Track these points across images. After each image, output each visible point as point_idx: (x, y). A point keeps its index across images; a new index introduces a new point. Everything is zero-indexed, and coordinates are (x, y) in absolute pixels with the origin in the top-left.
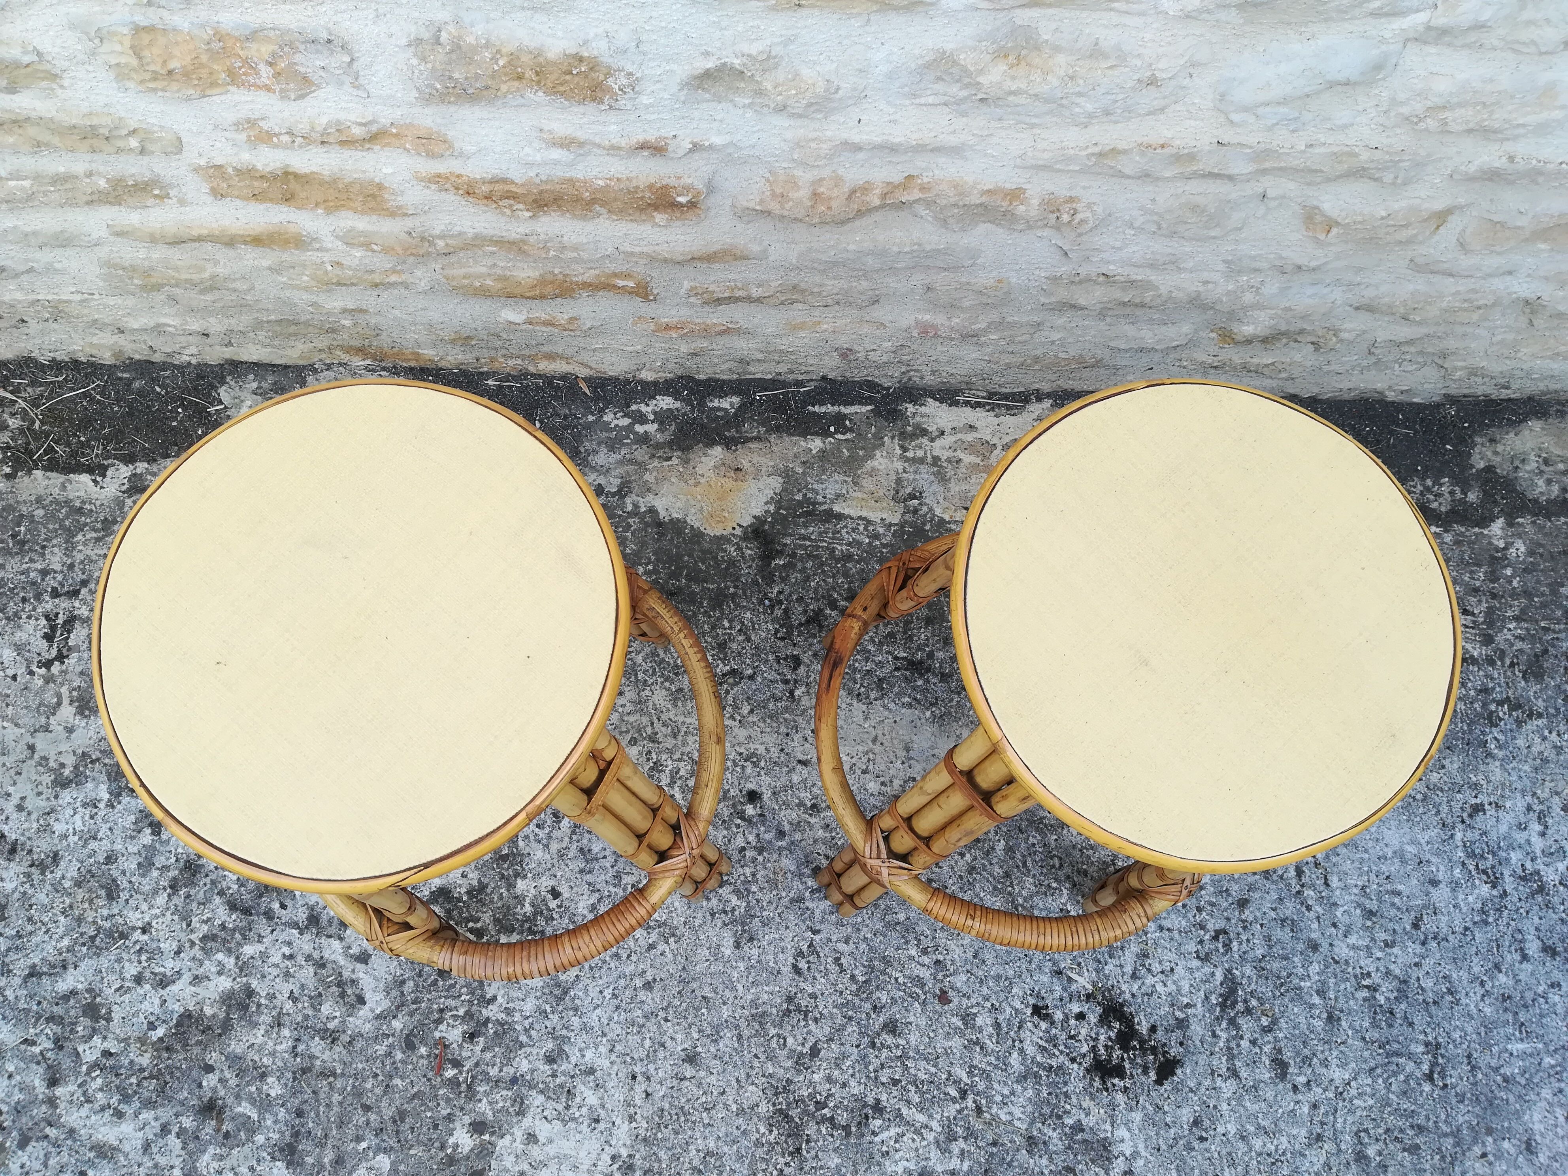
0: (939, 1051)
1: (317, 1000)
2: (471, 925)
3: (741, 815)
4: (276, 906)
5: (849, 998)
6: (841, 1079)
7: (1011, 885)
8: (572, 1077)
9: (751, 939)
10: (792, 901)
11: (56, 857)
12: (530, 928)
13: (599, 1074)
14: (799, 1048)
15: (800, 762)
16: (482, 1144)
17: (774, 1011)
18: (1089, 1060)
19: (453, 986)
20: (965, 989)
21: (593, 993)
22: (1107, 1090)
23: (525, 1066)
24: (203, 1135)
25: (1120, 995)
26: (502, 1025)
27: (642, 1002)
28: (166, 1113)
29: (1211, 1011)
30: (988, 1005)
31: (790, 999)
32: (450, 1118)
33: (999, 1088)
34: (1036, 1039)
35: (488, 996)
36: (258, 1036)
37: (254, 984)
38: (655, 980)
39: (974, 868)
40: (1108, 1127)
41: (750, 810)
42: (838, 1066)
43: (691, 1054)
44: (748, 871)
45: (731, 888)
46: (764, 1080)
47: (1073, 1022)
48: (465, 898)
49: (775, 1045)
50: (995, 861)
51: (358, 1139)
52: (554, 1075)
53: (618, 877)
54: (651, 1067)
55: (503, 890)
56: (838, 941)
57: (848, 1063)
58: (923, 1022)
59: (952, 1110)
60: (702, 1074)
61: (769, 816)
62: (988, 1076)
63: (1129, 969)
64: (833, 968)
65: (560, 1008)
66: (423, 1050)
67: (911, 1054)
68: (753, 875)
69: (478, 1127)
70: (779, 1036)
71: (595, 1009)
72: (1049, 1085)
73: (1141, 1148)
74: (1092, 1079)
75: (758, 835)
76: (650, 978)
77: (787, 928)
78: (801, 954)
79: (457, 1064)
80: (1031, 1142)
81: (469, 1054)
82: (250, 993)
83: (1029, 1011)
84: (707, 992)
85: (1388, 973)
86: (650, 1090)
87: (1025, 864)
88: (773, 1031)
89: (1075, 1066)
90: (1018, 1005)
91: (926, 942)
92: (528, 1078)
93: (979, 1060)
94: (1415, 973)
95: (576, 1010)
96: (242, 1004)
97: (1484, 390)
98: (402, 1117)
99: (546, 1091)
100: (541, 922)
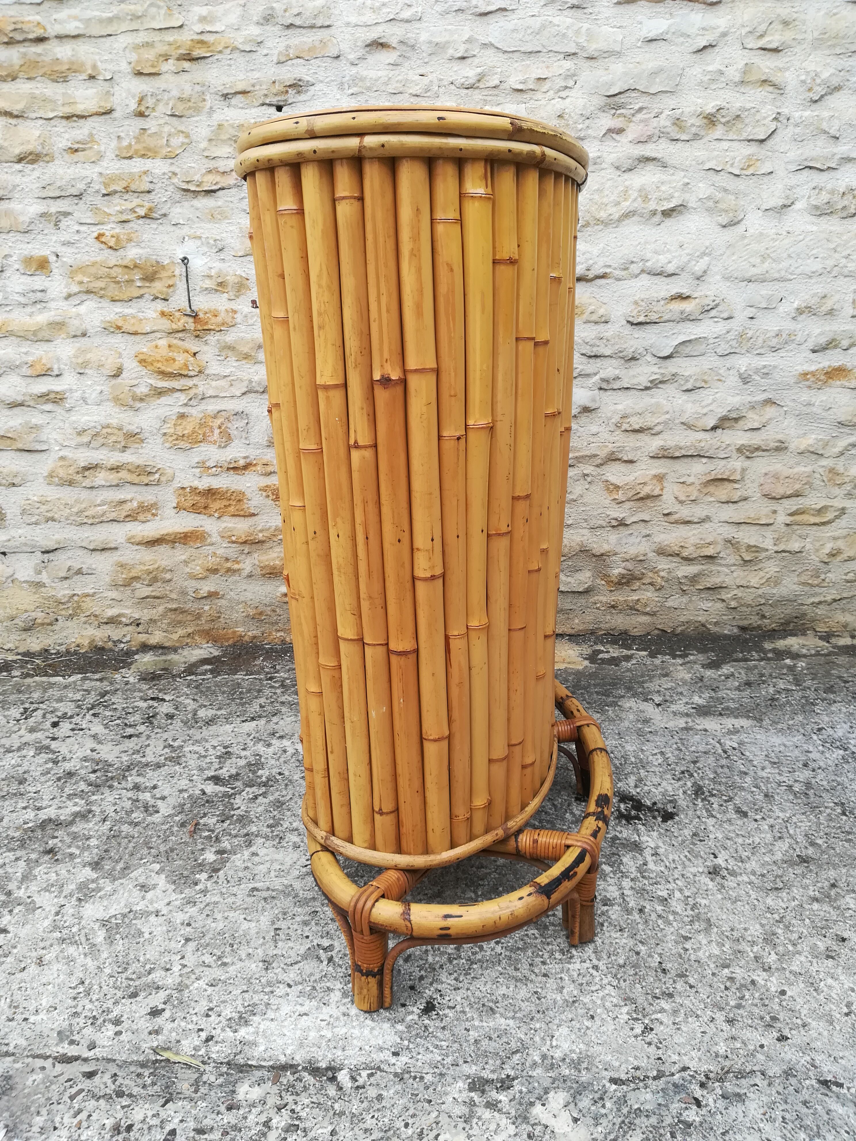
1: (129, 813)
2: (228, 786)
4: (116, 784)
12: (264, 785)
16: (222, 859)
18: (616, 814)
19: (215, 805)
22: (631, 824)
23: (254, 829)
24: (41, 861)
25: (629, 793)
26: (242, 816)
28: (21, 853)
29: (689, 796)
32: (203, 850)
35: (235, 807)
36: (91, 825)
37: (93, 808)
40: (636, 836)
48: (227, 778)
51: (141, 859)
52: (272, 832)
55: (250, 775)
65: (279, 809)
69: (221, 852)
73: (661, 844)
74: (620, 822)
81: (220, 827)
82: (90, 811)
85: (796, 781)
92: (256, 833)
94: (813, 781)
95: (289, 810)
96: (84, 816)
97: (754, 620)
98: (172, 850)
99: (267, 838)
100: (271, 783)
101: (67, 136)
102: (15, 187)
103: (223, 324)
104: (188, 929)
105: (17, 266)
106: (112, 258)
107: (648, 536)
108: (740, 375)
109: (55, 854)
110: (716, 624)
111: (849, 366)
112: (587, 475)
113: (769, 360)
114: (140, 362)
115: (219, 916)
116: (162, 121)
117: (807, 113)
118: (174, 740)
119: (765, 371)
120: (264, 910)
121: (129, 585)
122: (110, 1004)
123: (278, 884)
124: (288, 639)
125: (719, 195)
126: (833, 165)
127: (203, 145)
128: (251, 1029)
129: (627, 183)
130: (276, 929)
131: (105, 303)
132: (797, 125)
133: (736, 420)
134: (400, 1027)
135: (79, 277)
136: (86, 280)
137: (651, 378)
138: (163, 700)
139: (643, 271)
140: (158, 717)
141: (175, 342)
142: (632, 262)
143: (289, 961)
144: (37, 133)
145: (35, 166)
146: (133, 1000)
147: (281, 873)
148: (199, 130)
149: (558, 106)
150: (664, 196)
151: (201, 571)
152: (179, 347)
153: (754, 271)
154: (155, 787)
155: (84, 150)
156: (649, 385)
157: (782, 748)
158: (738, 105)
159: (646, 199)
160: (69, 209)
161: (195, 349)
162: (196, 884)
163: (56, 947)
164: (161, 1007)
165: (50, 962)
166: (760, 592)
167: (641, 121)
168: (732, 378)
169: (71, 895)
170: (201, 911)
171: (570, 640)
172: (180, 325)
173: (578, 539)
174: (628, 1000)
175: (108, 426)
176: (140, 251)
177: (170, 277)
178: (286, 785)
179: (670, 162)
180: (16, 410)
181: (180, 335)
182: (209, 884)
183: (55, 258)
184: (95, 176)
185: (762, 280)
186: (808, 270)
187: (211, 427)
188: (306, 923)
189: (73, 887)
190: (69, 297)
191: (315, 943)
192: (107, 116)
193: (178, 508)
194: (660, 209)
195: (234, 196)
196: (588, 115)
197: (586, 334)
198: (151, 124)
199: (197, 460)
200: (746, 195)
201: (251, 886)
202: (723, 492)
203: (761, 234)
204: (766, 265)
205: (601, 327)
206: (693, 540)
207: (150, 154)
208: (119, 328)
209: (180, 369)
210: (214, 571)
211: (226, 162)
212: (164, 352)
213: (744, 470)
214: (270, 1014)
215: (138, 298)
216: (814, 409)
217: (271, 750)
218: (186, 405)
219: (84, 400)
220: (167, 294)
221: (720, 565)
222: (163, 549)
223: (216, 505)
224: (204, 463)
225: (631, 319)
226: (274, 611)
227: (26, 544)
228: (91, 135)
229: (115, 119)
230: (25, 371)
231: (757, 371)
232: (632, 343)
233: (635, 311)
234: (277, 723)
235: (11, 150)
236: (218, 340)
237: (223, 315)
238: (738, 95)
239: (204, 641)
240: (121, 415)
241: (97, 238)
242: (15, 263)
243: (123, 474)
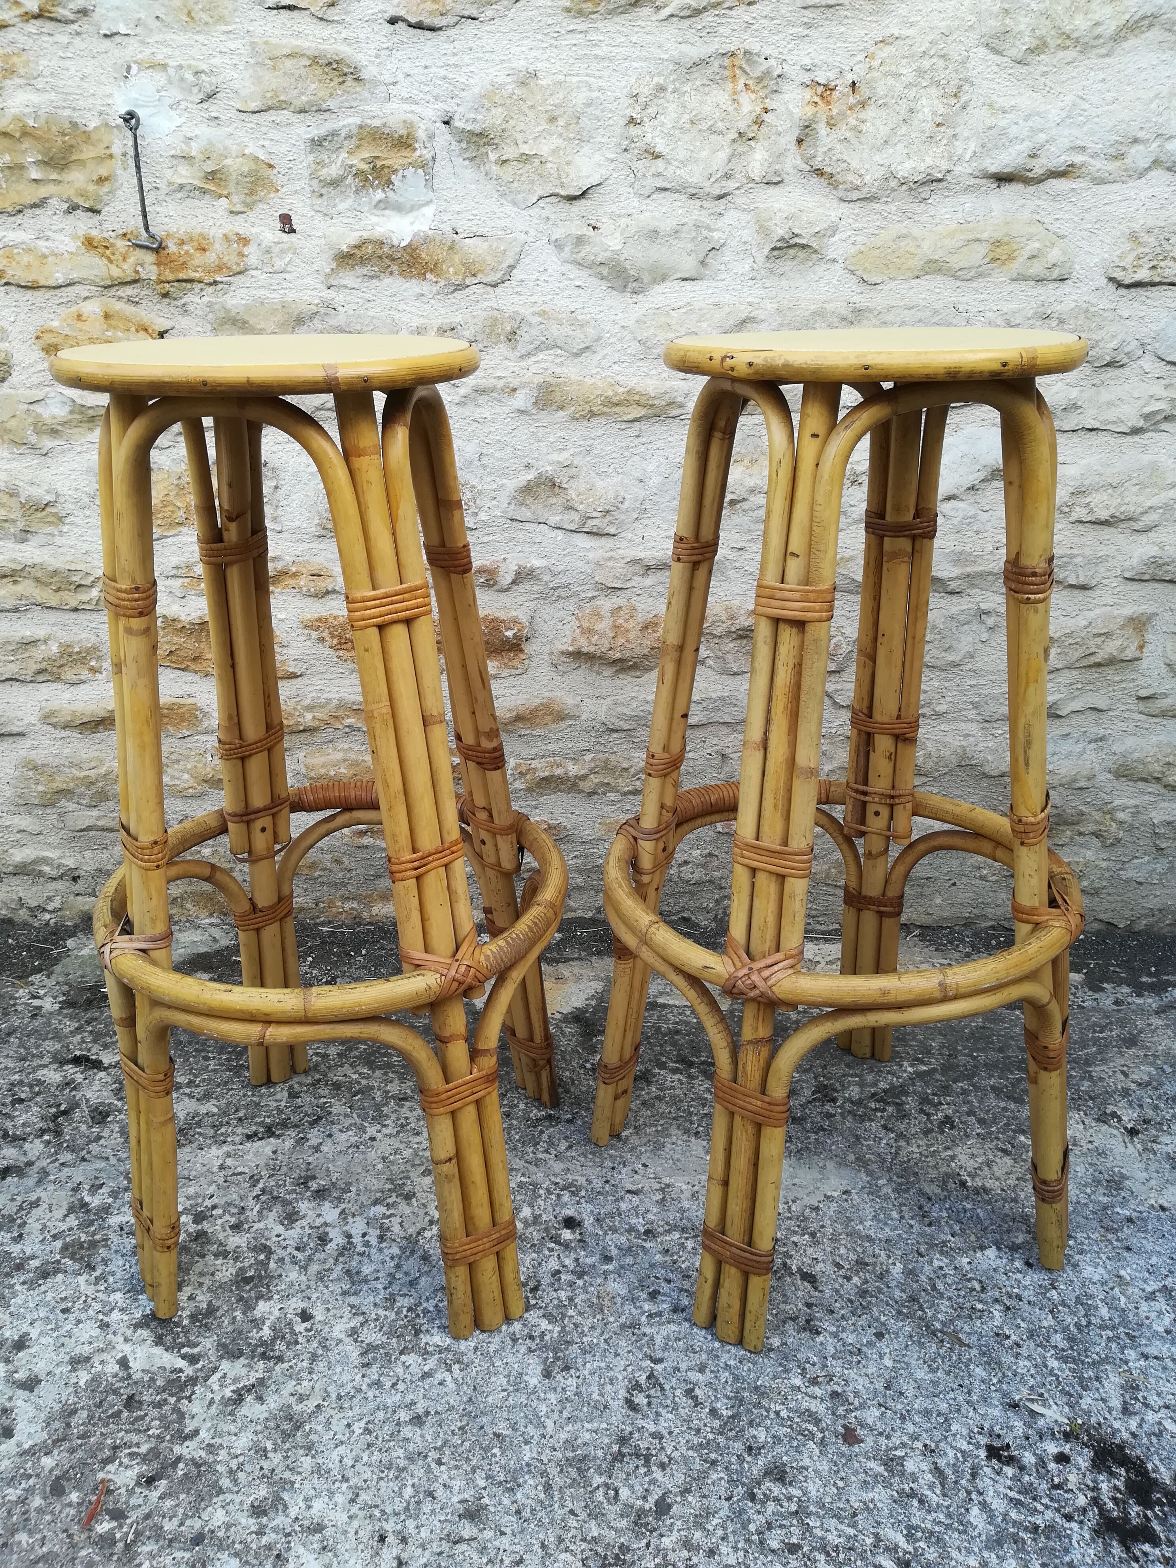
0: (856, 1505)
2: (184, 1350)
3: (556, 1239)
5: (711, 1436)
6: (707, 1543)
7: (921, 1308)
8: (289, 1535)
9: (567, 1368)
10: (623, 1327)
12: (264, 1353)
13: (329, 1532)
14: (639, 1503)
15: (629, 1192)
17: (600, 1453)
18: (1093, 1517)
19: (142, 1418)
20: (880, 1427)
21: (338, 1426)
22: (1137, 1560)
23: (219, 1519)
25: (1113, 1434)
26: (198, 1465)
27: (407, 1440)
30: (919, 1445)
31: (623, 1440)
33: (961, 1558)
34: (1001, 1489)
35: (187, 1431)
38: (427, 1413)
39: (866, 1292)
41: (567, 1235)
42: (699, 1526)
43: (473, 1508)
44: (563, 1295)
45: (541, 1312)
46: (584, 1545)
47: (1052, 1466)
48: (186, 1322)
49: (601, 1498)
50: (893, 1284)
52: (260, 1533)
53: (391, 1300)
54: (411, 1524)
55: (238, 1313)
56: (689, 1369)
57: (715, 1521)
58: (824, 1466)
60: (488, 1534)
61: (591, 1242)
62: (939, 1540)
63: (1116, 1403)
64: (683, 1401)
65: (288, 1445)
66: (74, 1497)
67: (812, 1508)
68: (571, 1299)
70: (607, 1486)
71: (337, 1446)
72: (1041, 1552)
74: (1107, 1546)
75: (577, 1260)
76: (421, 1411)
77: (617, 1355)
78: (637, 1386)
79: (118, 1515)
81: (140, 1501)
83: (983, 1454)
84: (502, 1428)
86: (405, 1556)
87: (934, 1287)
88: (598, 1480)
89: (1074, 1525)
90: (965, 1446)
91: (811, 1372)
92: (221, 1534)
93: (918, 1516)
95: (309, 1448)
100: (280, 1347)
103: (219, 268)
107: (1101, 739)
112: (987, 613)
114: (46, 350)
118: (95, 1188)
121: (53, 805)
124: (365, 915)
137: (1147, 410)
138: (97, 1065)
139: (1156, 163)
140: (77, 1114)
141: (119, 306)
142: (1136, 141)
151: (191, 783)
152: (127, 319)
154: (21, 1344)
156: (1141, 423)
161: (162, 324)
171: (922, 937)
172: (126, 270)
173: (956, 742)
176: (33, 98)
177: (100, 159)
178: (314, 1358)
181: (129, 291)
197: (1014, 306)
205: (1050, 292)
212: (95, 329)
215: (35, 206)
217: (293, 1235)
220: (98, 198)
225: (1118, 275)
226: (338, 862)
232: (1113, 329)
233: (1131, 257)
234: (317, 1149)
236: (210, 305)
237: (218, 246)
239: (204, 914)
240: (14, 465)
243: (26, 587)
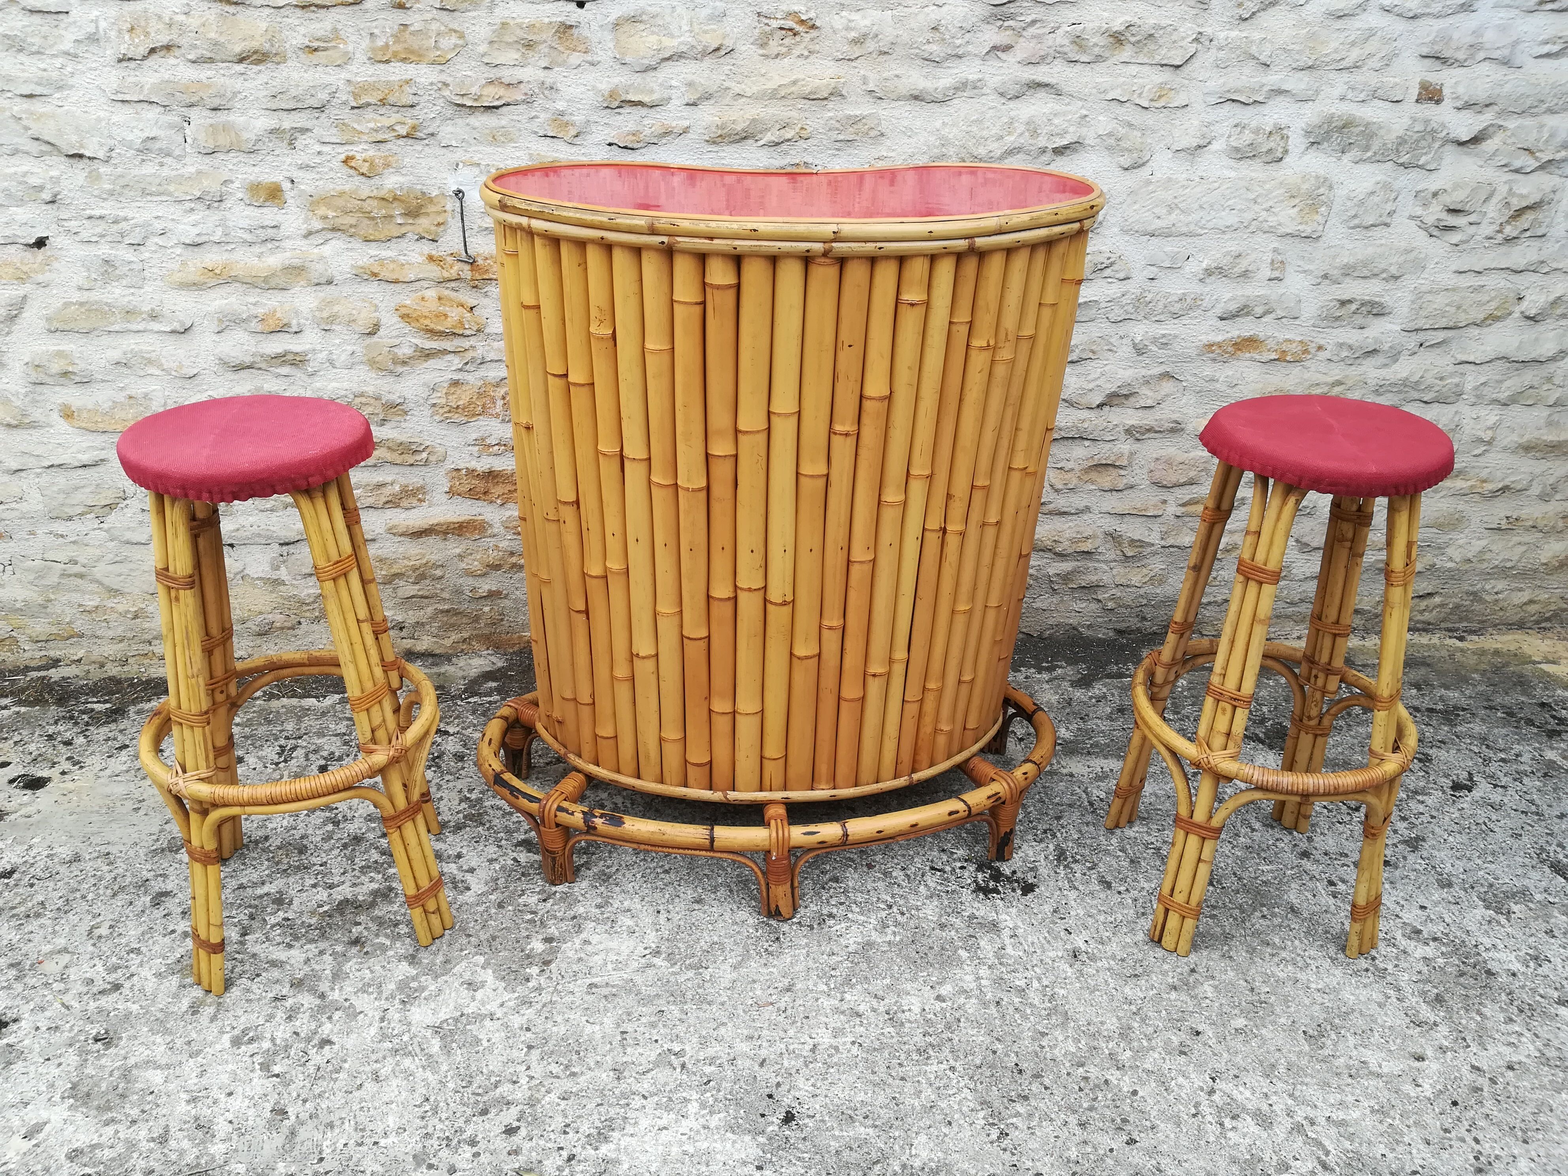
0: (870, 888)
8: (615, 913)
11: (267, 838)
13: (634, 911)
16: (551, 948)
18: (973, 886)
20: (882, 863)
21: (629, 875)
22: (989, 899)
23: (582, 910)
24: (349, 954)
28: (322, 945)
29: (1051, 862)
32: (528, 937)
34: (935, 880)
37: (394, 885)
40: (993, 913)
47: (958, 871)
51: (462, 950)
52: (602, 913)
54: (671, 907)
58: (856, 876)
59: (884, 914)
60: (705, 908)
62: (905, 898)
66: (510, 908)
67: (850, 890)
69: (548, 940)
72: (948, 899)
73: (1020, 924)
74: (977, 895)
80: (942, 926)
82: (391, 889)
86: (670, 917)
89: (965, 890)
92: (584, 915)
96: (385, 894)
97: (1134, 623)
98: (494, 938)
99: (597, 921)
100: (592, 849)
101: (302, 30)
102: (235, 94)
104: (529, 1034)
105: (240, 195)
106: (365, 188)
108: (1135, 346)
109: (363, 945)
110: (1089, 627)
111: (1262, 336)
113: (1169, 328)
114: (402, 317)
115: (559, 1019)
116: (428, 16)
117: (1234, 34)
119: (1164, 340)
120: (606, 1010)
121: (389, 581)
122: (461, 1123)
123: (616, 978)
125: (1122, 131)
126: (1260, 99)
127: (483, 48)
128: (612, 1146)
129: (1012, 114)
130: (623, 1033)
131: (357, 244)
132: (1220, 49)
133: (1126, 396)
134: (762, 1139)
135: (322, 211)
136: (331, 214)
138: (447, 733)
140: (446, 758)
141: (447, 292)
143: (641, 1069)
144: (264, 25)
145: (261, 67)
146: (484, 1118)
147: (619, 966)
148: (477, 28)
149: (933, 16)
150: (1056, 131)
151: (479, 567)
152: (451, 300)
153: (1158, 224)
154: (459, 856)
155: (326, 49)
157: (1153, 799)
158: (1152, 21)
159: (1035, 133)
160: (308, 125)
161: (472, 302)
162: (528, 980)
163: (390, 1060)
164: (515, 1124)
165: (387, 1078)
166: (1142, 591)
167: (1033, 37)
168: (1125, 348)
169: (393, 997)
170: (539, 1013)
172: (453, 273)
174: (985, 1103)
175: (362, 395)
176: (401, 179)
177: (439, 213)
179: (1065, 89)
180: (243, 374)
181: (453, 284)
182: (542, 980)
183: (289, 185)
184: (341, 84)
185: (1166, 234)
186: (1221, 224)
187: (493, 398)
188: (653, 1025)
189: (392, 986)
190: (309, 234)
191: (666, 1047)
192: (356, 7)
193: (452, 493)
194: (1051, 146)
195: (521, 114)
196: (969, 28)
198: (414, 20)
199: (474, 436)
200: (1154, 131)
201: (588, 981)
202: (1106, 480)
203: (1169, 180)
204: (1173, 216)
206: (1068, 534)
207: (413, 58)
208: (375, 275)
209: (454, 327)
210: (497, 567)
211: (511, 71)
212: (432, 305)
213: (1132, 454)
214: (629, 1129)
215: (399, 237)
216: (1218, 386)
218: (460, 370)
219: (332, 363)
220: (437, 234)
221: (1098, 561)
222: (431, 540)
223: (498, 490)
224: (483, 440)
227: (259, 535)
228: (335, 30)
229: (366, 11)
230: (254, 325)
231: (1154, 341)
235: (229, 47)
238: (1152, 9)
239: (484, 648)
240: (379, 382)
241: (345, 162)
242: (237, 189)
243: (381, 452)
